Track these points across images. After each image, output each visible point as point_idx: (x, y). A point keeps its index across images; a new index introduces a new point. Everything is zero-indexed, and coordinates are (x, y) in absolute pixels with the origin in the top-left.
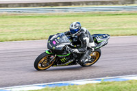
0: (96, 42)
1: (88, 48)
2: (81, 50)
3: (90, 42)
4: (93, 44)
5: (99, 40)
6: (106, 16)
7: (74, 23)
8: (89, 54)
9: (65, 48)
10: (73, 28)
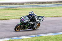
0: (39, 19)
1: (37, 22)
2: (34, 23)
3: (37, 19)
4: (38, 20)
5: (40, 18)
6: (11, 10)
7: (31, 12)
8: (37, 24)
9: (27, 22)
10: (31, 14)
